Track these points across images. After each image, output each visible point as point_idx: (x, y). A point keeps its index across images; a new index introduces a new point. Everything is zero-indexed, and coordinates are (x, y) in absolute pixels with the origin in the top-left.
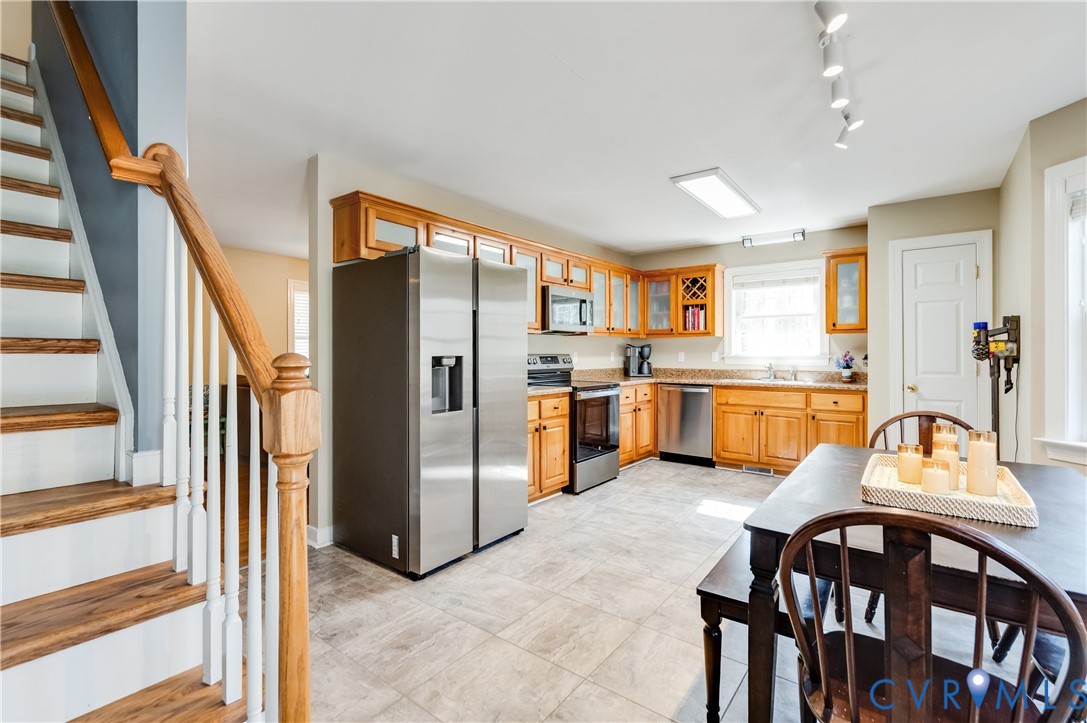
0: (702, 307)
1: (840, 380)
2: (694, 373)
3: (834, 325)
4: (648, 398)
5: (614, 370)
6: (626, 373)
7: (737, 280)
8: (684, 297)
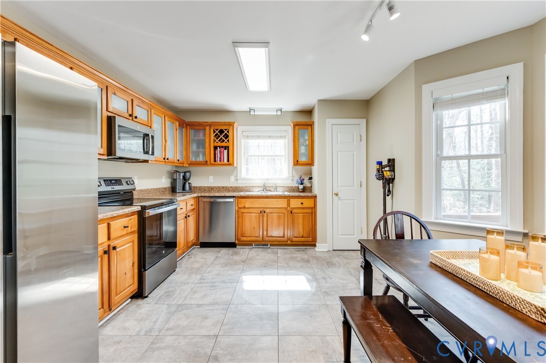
0: (227, 148)
1: (298, 190)
2: (219, 189)
3: (297, 161)
4: (193, 207)
5: (165, 189)
6: (173, 190)
7: (245, 134)
8: (215, 141)
